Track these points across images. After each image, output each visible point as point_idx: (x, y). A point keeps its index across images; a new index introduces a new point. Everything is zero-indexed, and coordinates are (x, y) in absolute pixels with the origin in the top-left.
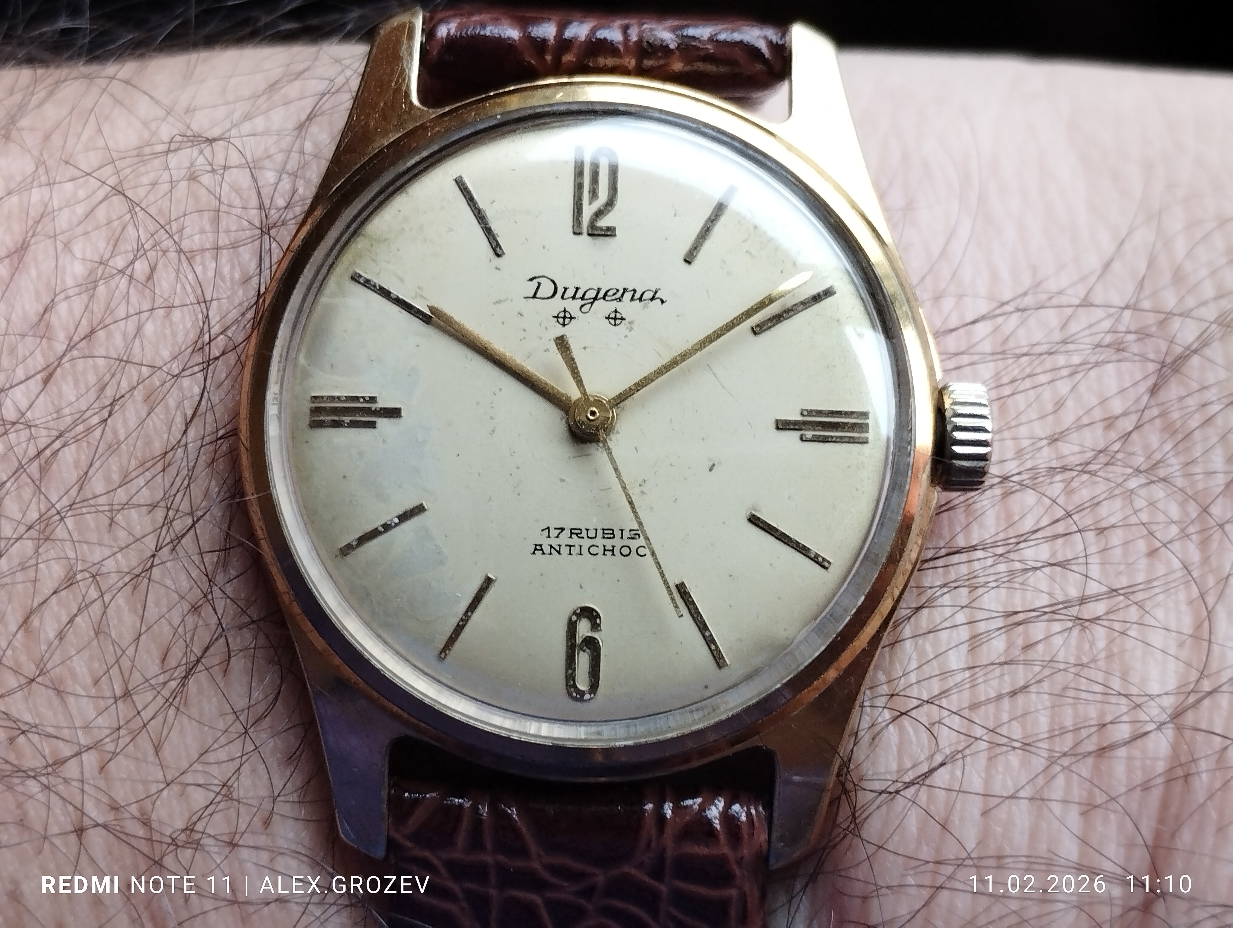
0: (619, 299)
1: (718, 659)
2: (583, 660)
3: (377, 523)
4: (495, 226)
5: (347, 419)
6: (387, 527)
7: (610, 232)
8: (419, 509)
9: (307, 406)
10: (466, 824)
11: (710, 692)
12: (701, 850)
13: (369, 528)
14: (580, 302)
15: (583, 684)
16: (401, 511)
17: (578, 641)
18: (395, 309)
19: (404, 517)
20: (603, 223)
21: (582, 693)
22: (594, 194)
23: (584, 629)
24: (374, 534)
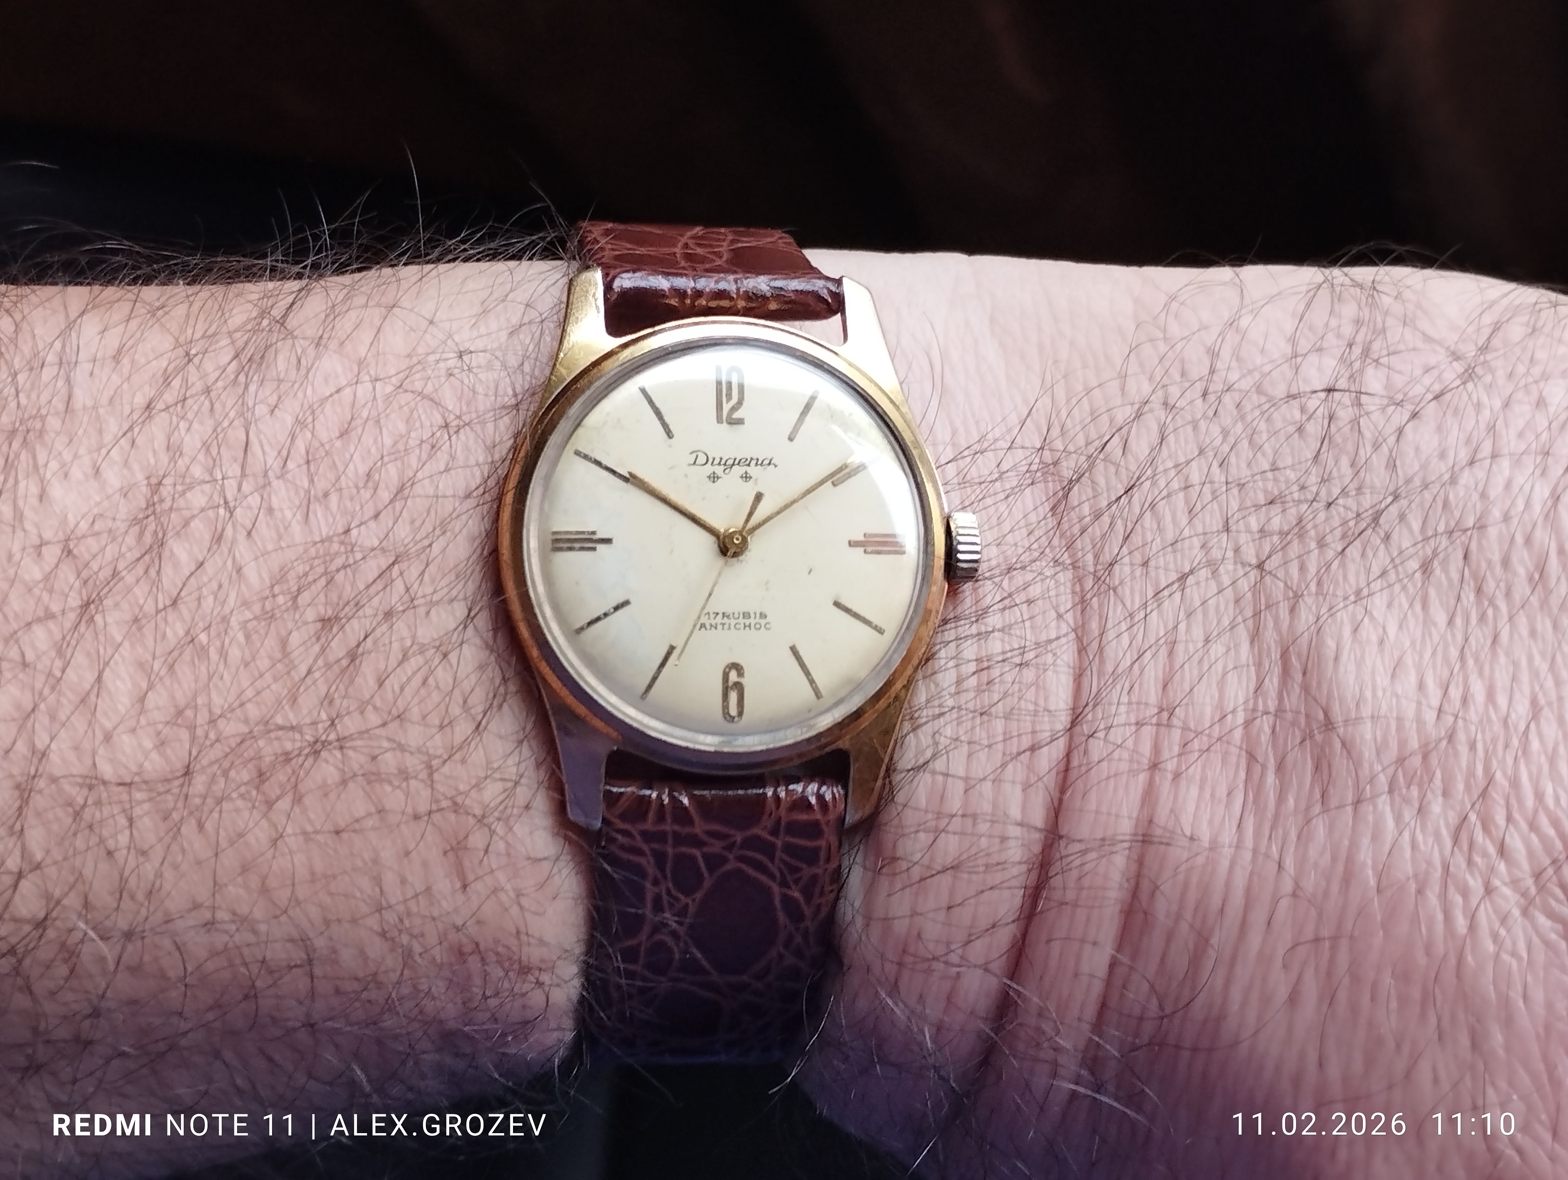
0: (749, 465)
1: (818, 694)
2: (733, 696)
3: (600, 613)
4: (667, 419)
5: (577, 545)
6: (606, 615)
7: (740, 422)
8: (626, 603)
9: (551, 537)
10: (654, 806)
11: (812, 714)
12: (803, 817)
13: (595, 616)
14: (723, 467)
15: (733, 711)
16: (615, 604)
17: (730, 684)
18: (606, 473)
19: (616, 608)
20: (736, 415)
21: (734, 718)
22: (729, 397)
23: (733, 676)
24: (598, 619)
